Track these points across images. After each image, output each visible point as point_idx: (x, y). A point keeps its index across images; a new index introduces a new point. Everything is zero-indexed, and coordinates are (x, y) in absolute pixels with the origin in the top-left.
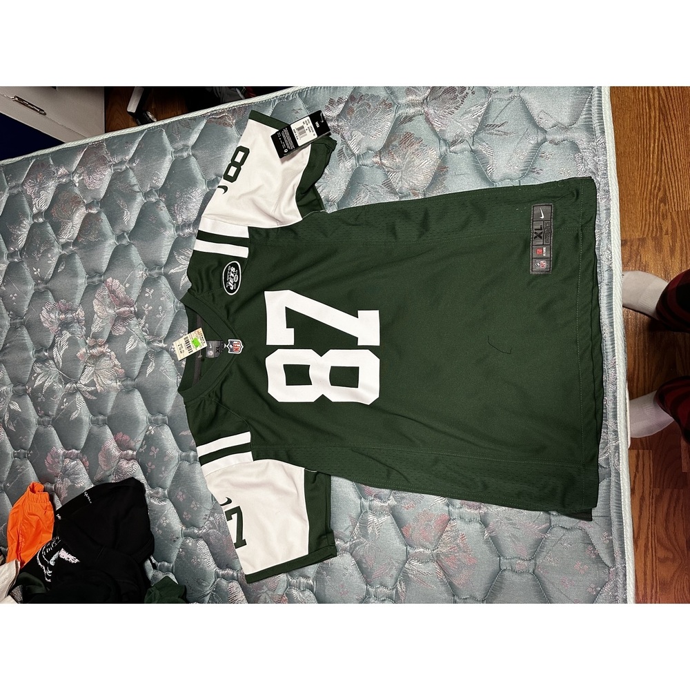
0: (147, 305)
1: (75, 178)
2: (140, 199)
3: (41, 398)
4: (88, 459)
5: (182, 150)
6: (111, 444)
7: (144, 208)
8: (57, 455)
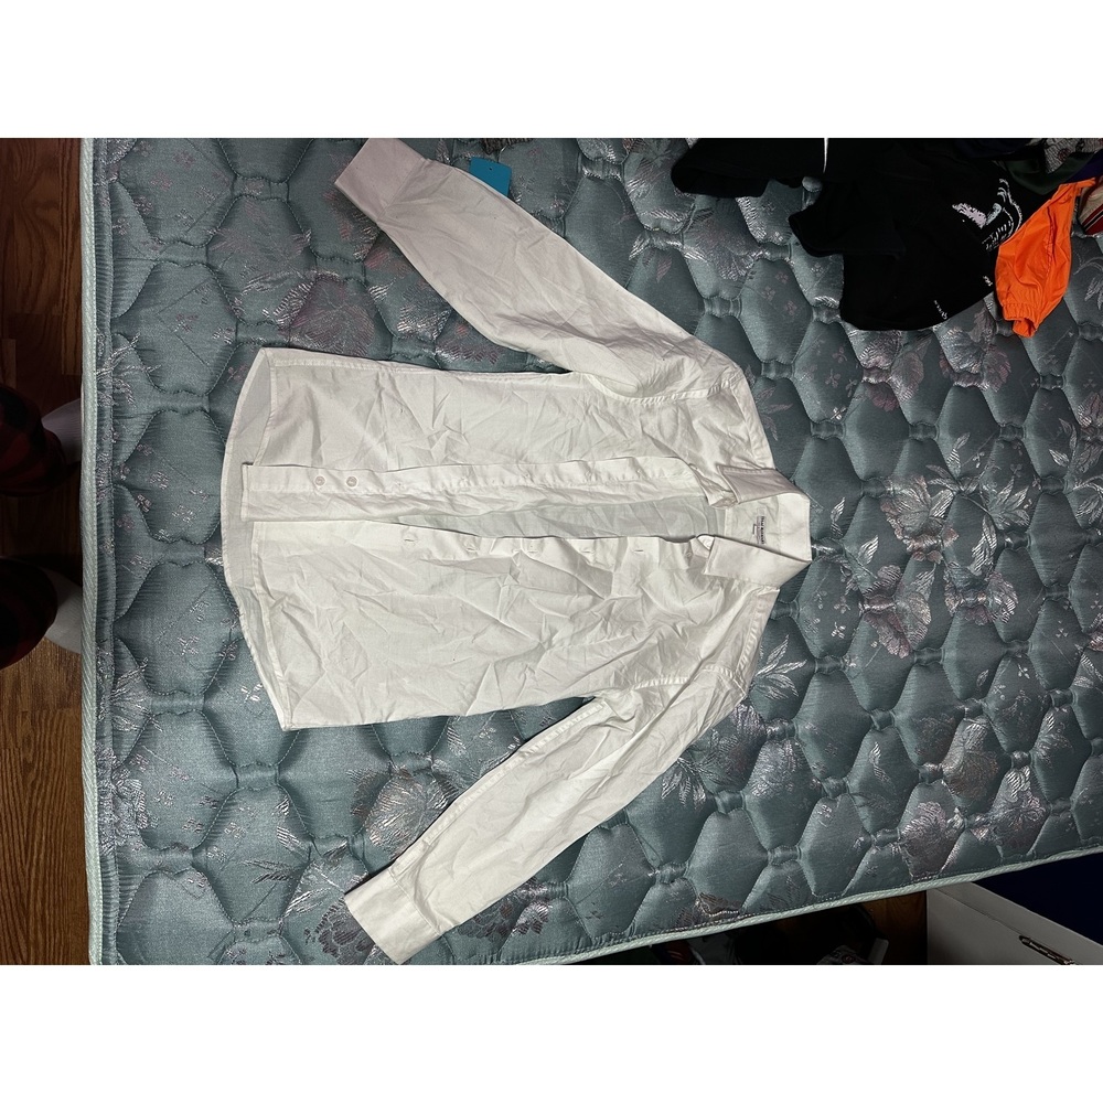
0: (843, 612)
1: (960, 821)
2: (853, 783)
3: (1017, 469)
4: (941, 370)
5: (784, 859)
6: (904, 395)
7: (847, 767)
8: (991, 379)
